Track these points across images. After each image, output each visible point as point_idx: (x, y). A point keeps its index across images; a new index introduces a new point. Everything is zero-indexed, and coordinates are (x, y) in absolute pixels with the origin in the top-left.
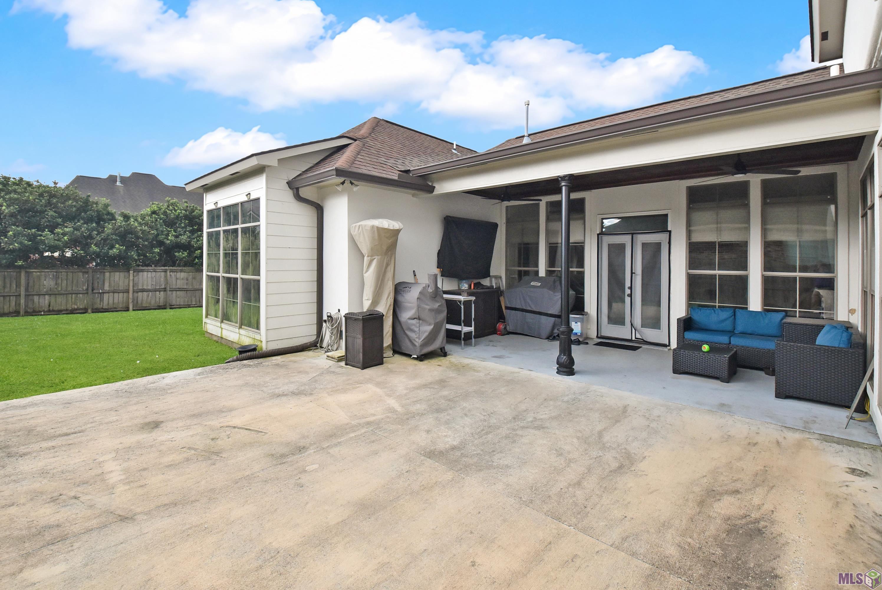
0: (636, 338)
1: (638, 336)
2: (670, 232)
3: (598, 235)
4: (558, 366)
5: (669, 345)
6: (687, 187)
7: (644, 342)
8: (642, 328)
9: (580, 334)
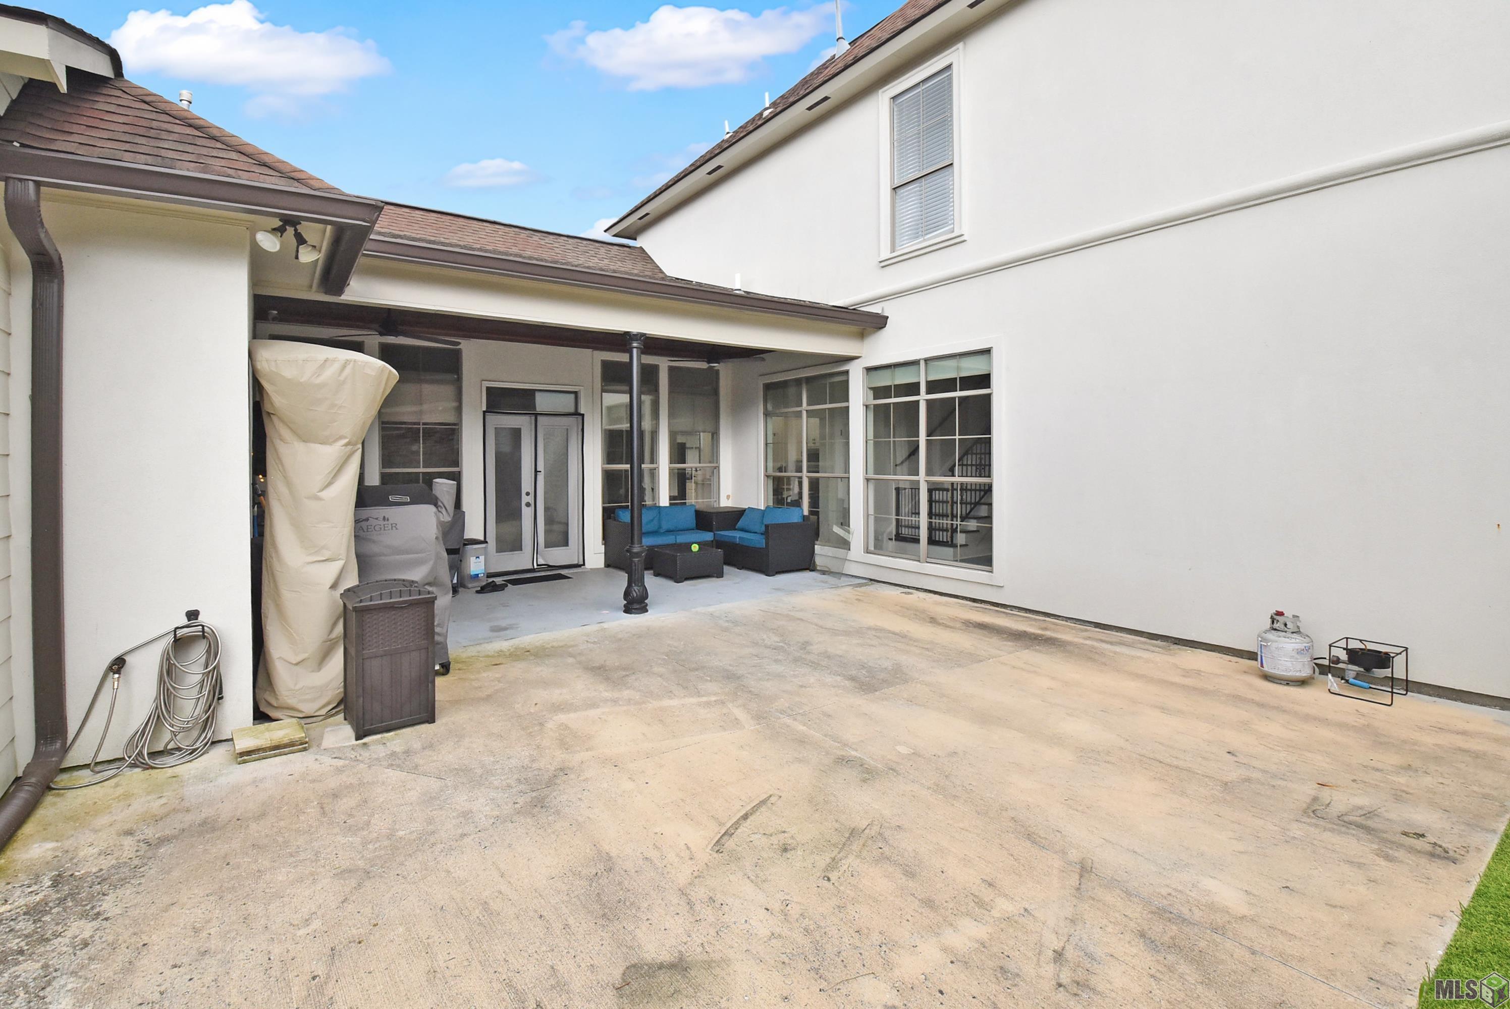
0: (538, 565)
1: (541, 561)
2: (583, 415)
3: (484, 412)
4: (626, 602)
5: (584, 565)
6: (601, 360)
7: (549, 568)
8: (547, 549)
9: (482, 575)
